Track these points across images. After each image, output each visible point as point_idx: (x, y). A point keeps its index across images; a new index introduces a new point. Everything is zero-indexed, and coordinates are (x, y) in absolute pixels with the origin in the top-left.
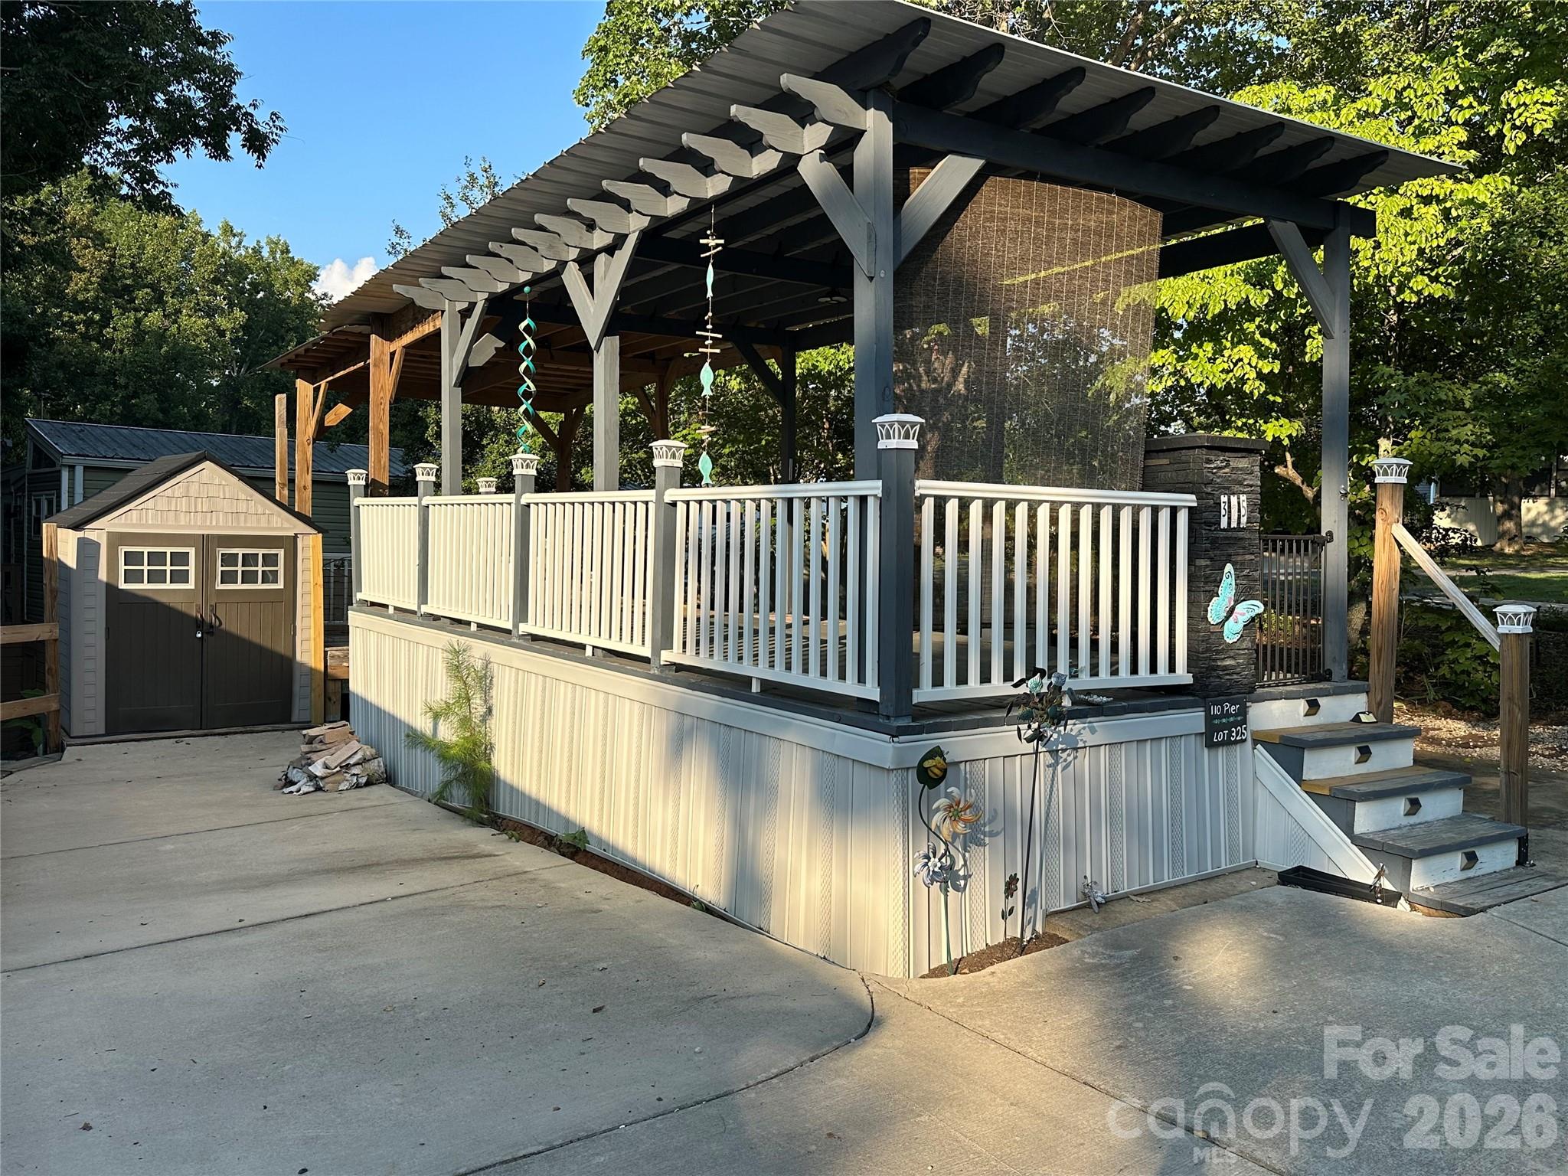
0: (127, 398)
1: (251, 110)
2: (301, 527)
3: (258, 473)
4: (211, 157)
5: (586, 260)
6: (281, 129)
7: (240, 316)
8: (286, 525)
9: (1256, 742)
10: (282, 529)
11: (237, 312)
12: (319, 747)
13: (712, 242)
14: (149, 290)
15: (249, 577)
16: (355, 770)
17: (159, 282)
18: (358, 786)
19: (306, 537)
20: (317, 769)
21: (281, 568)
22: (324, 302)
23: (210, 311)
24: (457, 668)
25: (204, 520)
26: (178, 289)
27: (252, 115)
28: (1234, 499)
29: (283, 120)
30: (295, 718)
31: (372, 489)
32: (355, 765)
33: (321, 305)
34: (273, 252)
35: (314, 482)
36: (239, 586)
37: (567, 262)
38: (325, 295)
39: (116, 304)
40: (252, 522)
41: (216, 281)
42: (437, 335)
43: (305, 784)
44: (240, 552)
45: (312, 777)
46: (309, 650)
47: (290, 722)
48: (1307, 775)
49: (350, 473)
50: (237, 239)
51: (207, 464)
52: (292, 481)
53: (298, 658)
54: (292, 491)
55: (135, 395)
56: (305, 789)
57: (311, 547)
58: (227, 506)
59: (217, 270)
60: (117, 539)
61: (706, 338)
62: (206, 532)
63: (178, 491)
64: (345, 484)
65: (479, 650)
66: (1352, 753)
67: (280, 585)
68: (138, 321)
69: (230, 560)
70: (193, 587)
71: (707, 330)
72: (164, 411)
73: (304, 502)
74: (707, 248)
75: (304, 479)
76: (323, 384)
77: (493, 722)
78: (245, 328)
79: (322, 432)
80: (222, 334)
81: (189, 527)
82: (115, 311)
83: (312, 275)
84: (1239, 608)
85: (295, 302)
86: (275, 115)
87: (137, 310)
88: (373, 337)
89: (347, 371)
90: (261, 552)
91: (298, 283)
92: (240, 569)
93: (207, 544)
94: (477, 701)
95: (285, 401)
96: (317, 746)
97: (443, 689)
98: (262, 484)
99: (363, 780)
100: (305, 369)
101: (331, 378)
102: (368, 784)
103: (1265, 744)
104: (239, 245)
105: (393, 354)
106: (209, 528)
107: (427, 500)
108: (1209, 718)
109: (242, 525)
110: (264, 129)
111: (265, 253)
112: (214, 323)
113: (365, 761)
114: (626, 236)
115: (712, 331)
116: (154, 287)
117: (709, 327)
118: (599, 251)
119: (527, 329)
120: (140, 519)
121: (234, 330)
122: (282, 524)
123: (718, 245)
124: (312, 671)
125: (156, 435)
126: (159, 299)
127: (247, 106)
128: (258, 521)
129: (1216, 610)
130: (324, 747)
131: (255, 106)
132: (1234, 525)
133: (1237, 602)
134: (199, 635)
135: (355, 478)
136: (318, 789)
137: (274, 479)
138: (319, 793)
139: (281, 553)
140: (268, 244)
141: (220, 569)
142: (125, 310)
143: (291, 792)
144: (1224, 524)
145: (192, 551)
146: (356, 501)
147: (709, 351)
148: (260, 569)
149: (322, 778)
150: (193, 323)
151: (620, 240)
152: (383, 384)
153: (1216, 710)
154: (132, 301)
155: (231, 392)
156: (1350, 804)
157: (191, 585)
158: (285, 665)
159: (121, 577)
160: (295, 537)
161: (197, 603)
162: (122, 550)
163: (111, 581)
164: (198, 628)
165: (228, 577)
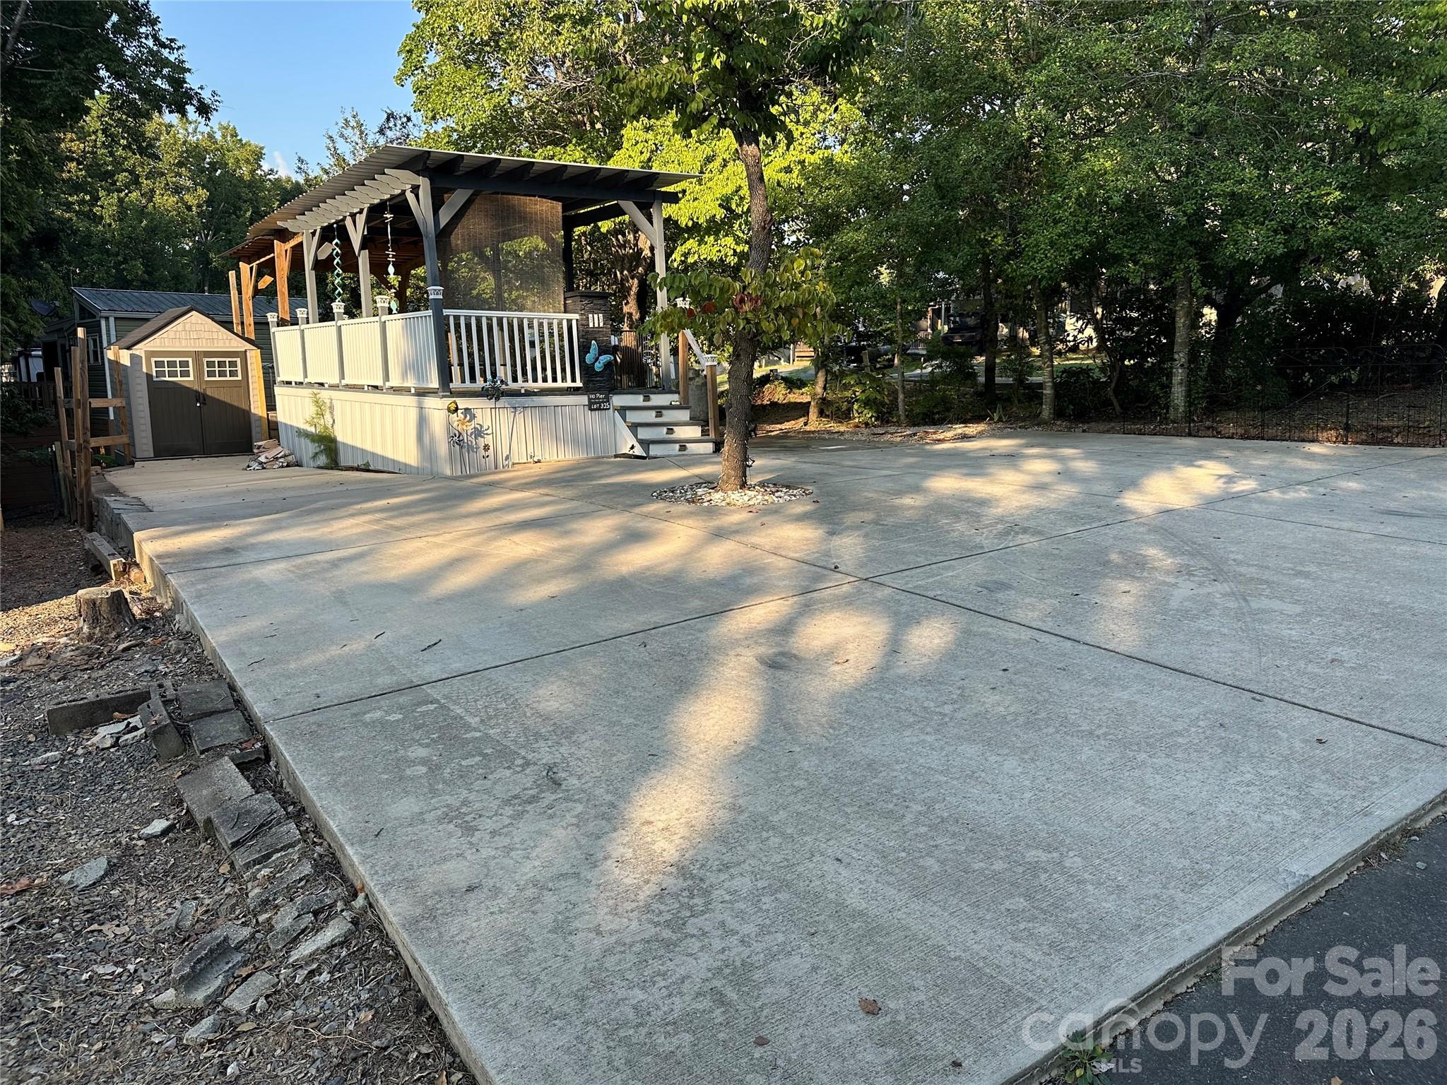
0: (118, 264)
1: (199, 91)
2: (248, 346)
3: (224, 318)
5: (353, 216)
7: (203, 193)
8: (241, 345)
9: (613, 410)
10: (239, 347)
11: (200, 191)
12: (263, 450)
13: (388, 216)
14: (127, 174)
15: (222, 374)
16: (282, 460)
17: (134, 167)
18: (282, 467)
19: (251, 351)
20: (263, 460)
21: (239, 368)
22: (271, 177)
23: (177, 190)
24: (317, 402)
25: (195, 343)
26: (149, 173)
28: (596, 316)
31: (281, 323)
32: (281, 458)
33: (270, 180)
34: (224, 136)
35: (255, 323)
36: (217, 378)
37: (346, 216)
38: (272, 170)
39: (101, 186)
40: (222, 344)
41: (180, 164)
42: (301, 244)
43: (257, 466)
44: (216, 360)
45: (261, 463)
46: (258, 407)
48: (628, 420)
49: (268, 315)
50: (193, 126)
51: (194, 313)
52: (242, 323)
53: (252, 411)
54: (243, 328)
55: (125, 261)
56: (257, 468)
57: (254, 355)
58: (207, 335)
59: (180, 156)
60: (151, 354)
61: (390, 254)
62: (197, 350)
63: (180, 328)
64: (267, 324)
65: (325, 395)
66: (653, 413)
67: (240, 378)
68: (121, 200)
69: (210, 364)
70: (193, 379)
72: (149, 274)
73: (251, 333)
74: (387, 219)
75: (249, 320)
76: (254, 264)
77: (335, 427)
78: (209, 202)
79: (256, 291)
80: (189, 208)
81: (187, 347)
82: (102, 193)
83: (259, 155)
84: (601, 358)
85: (247, 178)
86: (214, 93)
87: (120, 191)
88: (276, 242)
89: (265, 259)
90: (227, 360)
91: (247, 161)
92: (217, 369)
93: (198, 356)
94: (328, 416)
95: (234, 275)
96: (261, 449)
97: (311, 410)
98: (227, 325)
99: (285, 465)
100: (244, 256)
101: (258, 262)
102: (288, 467)
103: (616, 409)
104: (195, 131)
105: (285, 251)
106: (198, 347)
107: (303, 327)
108: (590, 399)
109: (216, 345)
110: (207, 101)
111: (218, 136)
112: (182, 199)
113: (285, 456)
114: (363, 208)
115: (391, 251)
116: (131, 172)
117: (390, 249)
118: (356, 213)
119: (336, 244)
120: (163, 342)
121: (199, 206)
122: (239, 345)
123: (390, 219)
124: (261, 418)
125: (156, 296)
126: (136, 181)
128: (225, 343)
129: (589, 358)
130: (266, 450)
132: (596, 325)
133: (600, 355)
134: (199, 405)
135: (272, 317)
136: (264, 468)
137: (232, 322)
138: (264, 470)
139: (238, 360)
140: (219, 129)
141: (206, 369)
142: (109, 192)
143: (250, 469)
144: (591, 325)
145: (190, 360)
146: (273, 330)
148: (228, 369)
149: (265, 463)
150: (165, 201)
151: (362, 210)
152: (283, 266)
153: (593, 396)
154: (114, 183)
155: (201, 255)
156: (636, 428)
157: (191, 378)
158: (246, 414)
159: (154, 374)
160: (246, 351)
161: (196, 387)
162: (153, 360)
163: (149, 376)
164: (198, 401)
165: (211, 374)
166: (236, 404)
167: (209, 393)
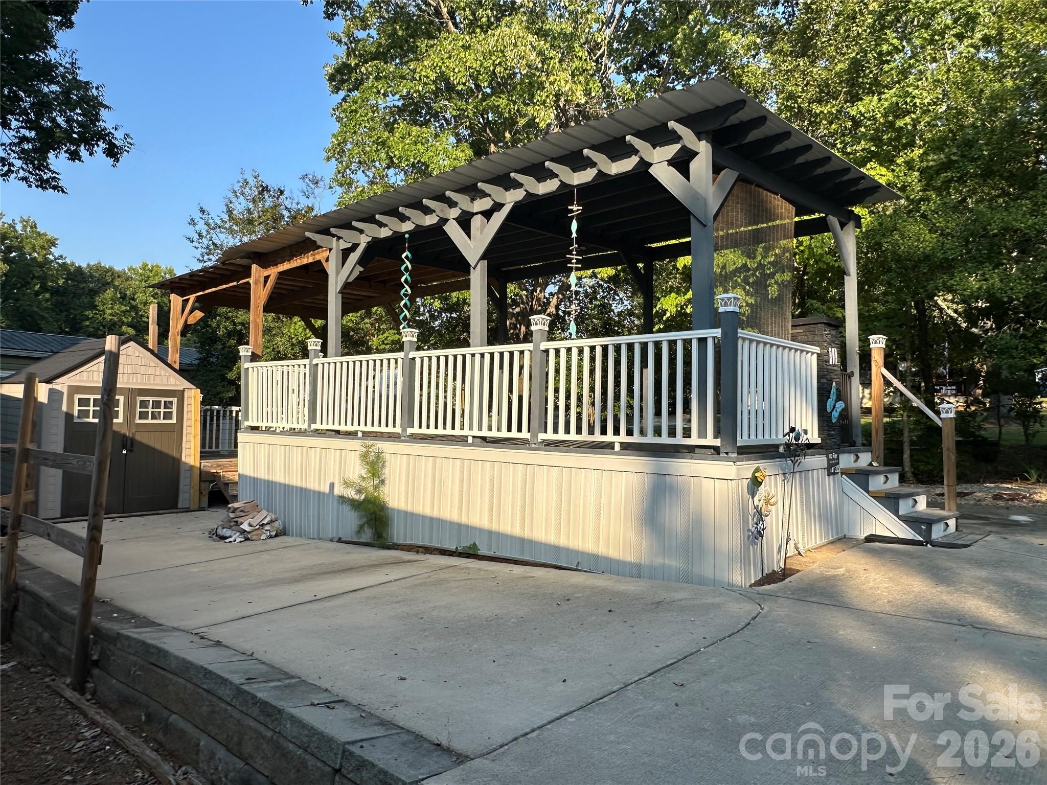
2: (187, 385)
4: (69, 159)
5: (465, 218)
6: (131, 144)
8: (178, 383)
9: (842, 474)
10: (176, 385)
12: (242, 514)
13: (575, 208)
15: (155, 416)
16: (267, 528)
18: (271, 537)
19: (190, 391)
20: (245, 527)
21: (174, 410)
25: (128, 379)
27: (113, 134)
28: (833, 350)
29: (132, 139)
30: (180, 506)
31: (254, 358)
32: (268, 524)
36: (149, 421)
37: (447, 220)
40: (158, 380)
43: (238, 536)
44: (151, 399)
45: (243, 532)
46: (190, 455)
47: (177, 508)
48: (871, 489)
51: (132, 343)
56: (238, 540)
57: (193, 397)
58: (143, 370)
60: (74, 390)
61: (573, 259)
62: (131, 387)
66: (882, 479)
67: (174, 421)
69: (144, 404)
70: (121, 421)
71: (573, 255)
74: (572, 211)
75: (175, 357)
76: (192, 297)
84: (837, 404)
86: (127, 136)
88: (254, 267)
89: (219, 288)
90: (163, 399)
92: (150, 410)
93: (130, 394)
95: (156, 309)
96: (238, 514)
99: (274, 533)
100: (178, 288)
101: (201, 293)
102: (276, 536)
103: (845, 474)
105: (267, 278)
106: (133, 383)
107: (316, 361)
108: (829, 460)
109: (152, 382)
110: (119, 143)
113: (271, 522)
114: (503, 205)
115: (576, 255)
117: (574, 253)
118: (477, 213)
119: (407, 257)
120: (89, 377)
123: (578, 210)
124: (192, 467)
127: (111, 128)
128: (162, 380)
129: (830, 405)
130: (244, 514)
131: (116, 129)
133: (836, 401)
134: (124, 452)
136: (247, 539)
138: (248, 542)
139: (175, 400)
141: (138, 410)
143: (231, 542)
144: (831, 362)
145: (122, 398)
146: (245, 365)
147: (574, 266)
148: (162, 410)
149: (249, 533)
151: (498, 206)
152: (260, 295)
153: (830, 457)
156: (896, 500)
159: (76, 414)
160: (184, 391)
161: (124, 431)
162: (77, 397)
163: (69, 416)
164: (124, 447)
165: (143, 415)
166: (165, 450)
167: (138, 437)
